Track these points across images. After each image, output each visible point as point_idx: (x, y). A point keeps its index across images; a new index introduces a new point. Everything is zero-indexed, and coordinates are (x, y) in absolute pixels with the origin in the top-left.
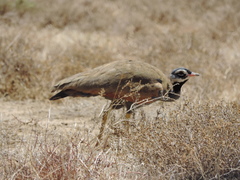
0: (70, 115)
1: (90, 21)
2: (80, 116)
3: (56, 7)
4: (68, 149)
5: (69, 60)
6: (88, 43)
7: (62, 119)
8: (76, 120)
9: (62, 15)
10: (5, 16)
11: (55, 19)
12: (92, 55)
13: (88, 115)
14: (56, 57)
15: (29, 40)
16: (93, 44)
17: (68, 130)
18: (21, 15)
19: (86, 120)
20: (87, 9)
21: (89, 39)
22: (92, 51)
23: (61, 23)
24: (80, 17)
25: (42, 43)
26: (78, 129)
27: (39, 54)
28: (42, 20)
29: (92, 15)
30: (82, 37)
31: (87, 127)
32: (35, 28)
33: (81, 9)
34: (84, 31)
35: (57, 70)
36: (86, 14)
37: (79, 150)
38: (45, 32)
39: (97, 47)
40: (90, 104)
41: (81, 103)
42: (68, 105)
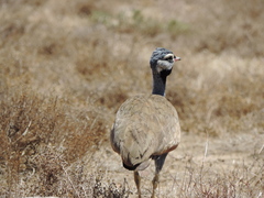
0: (226, 150)
1: (250, 45)
2: (238, 152)
3: (213, 30)
4: (226, 190)
5: (227, 90)
6: (248, 71)
7: (219, 154)
8: (234, 156)
9: (218, 39)
10: (157, 39)
11: (212, 42)
12: (251, 84)
13: (246, 151)
14: (212, 85)
15: (183, 65)
16: (252, 71)
17: (225, 167)
18: (174, 38)
19: (245, 155)
20: (246, 32)
21: (248, 66)
22: (252, 80)
23: (218, 48)
24: (238, 42)
25: (197, 69)
26: (236, 166)
27: (193, 82)
28: (197, 43)
29: (251, 39)
30: (241, 63)
31: (246, 164)
32: (189, 53)
33: (240, 33)
34: (243, 57)
35: (213, 101)
36: (246, 37)
37: (237, 190)
38: (200, 57)
39: (256, 76)
40: (249, 137)
41: (240, 137)
42: (226, 139)
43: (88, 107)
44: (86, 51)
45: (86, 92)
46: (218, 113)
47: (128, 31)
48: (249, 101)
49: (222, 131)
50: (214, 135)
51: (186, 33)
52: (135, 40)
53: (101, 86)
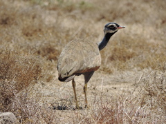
0: (118, 82)
1: (131, 16)
2: (125, 82)
3: (107, 7)
4: (117, 106)
5: (117, 44)
6: (130, 32)
7: (113, 84)
8: (122, 85)
9: (111, 13)
10: (72, 13)
11: (107, 15)
12: (132, 40)
13: (130, 82)
15: (89, 30)
16: (133, 32)
17: (117, 92)
18: (83, 13)
19: (129, 85)
20: (129, 8)
21: (130, 29)
22: (133, 37)
23: (111, 18)
24: (124, 14)
25: (98, 32)
26: (124, 91)
27: (96, 39)
28: (98, 16)
29: (132, 12)
31: (130, 89)
32: (93, 22)
33: (125, 9)
34: (127, 23)
35: (108, 51)
36: (129, 11)
37: (125, 106)
38: (100, 24)
39: (136, 35)
40: (131, 74)
41: (126, 73)
42: (117, 75)
43: (29, 56)
44: (28, 22)
45: (28, 47)
46: (112, 58)
47: (54, 9)
48: (131, 50)
49: (114, 70)
50: (110, 72)
51: (91, 9)
52: (59, 15)
53: (38, 43)
